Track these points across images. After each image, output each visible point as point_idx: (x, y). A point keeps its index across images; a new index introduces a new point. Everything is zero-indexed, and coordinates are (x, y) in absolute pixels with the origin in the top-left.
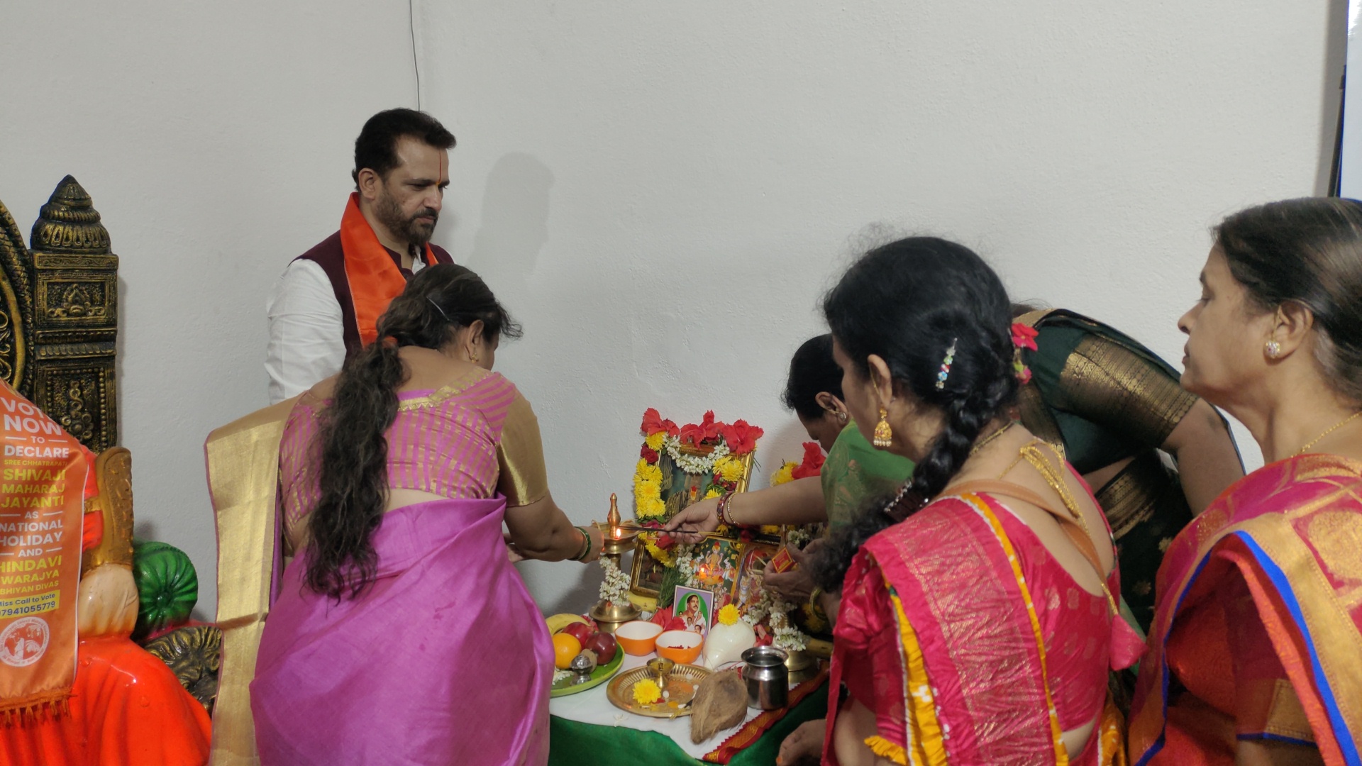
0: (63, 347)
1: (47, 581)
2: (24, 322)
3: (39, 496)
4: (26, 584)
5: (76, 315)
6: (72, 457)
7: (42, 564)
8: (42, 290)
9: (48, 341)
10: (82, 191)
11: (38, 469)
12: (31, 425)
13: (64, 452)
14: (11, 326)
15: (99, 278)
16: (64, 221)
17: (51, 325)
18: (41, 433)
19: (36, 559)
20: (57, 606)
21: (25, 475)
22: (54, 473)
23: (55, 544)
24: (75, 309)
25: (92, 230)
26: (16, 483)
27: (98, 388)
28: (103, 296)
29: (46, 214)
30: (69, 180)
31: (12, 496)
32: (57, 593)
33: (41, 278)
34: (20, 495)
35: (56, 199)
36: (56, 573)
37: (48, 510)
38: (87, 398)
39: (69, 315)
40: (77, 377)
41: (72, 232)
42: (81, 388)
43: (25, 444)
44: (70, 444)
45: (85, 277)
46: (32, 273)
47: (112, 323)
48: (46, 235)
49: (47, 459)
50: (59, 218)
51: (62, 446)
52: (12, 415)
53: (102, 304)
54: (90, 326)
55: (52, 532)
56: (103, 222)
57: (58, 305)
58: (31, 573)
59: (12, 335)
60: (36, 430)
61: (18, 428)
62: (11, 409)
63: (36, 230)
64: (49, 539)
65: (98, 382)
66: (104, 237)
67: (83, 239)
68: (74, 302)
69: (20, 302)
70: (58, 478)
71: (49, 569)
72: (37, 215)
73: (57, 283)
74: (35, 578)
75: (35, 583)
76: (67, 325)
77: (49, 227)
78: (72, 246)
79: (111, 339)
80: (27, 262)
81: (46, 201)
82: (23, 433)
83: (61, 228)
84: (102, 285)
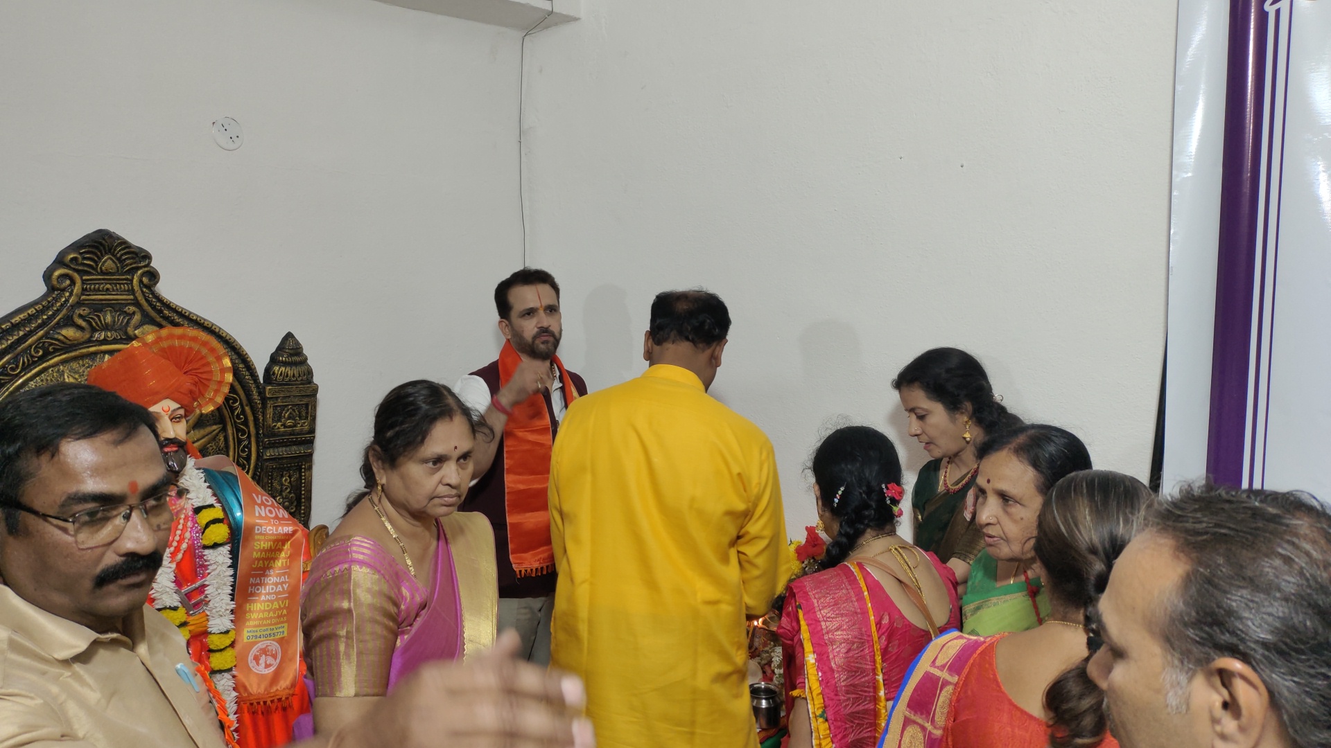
0: (280, 449)
1: (279, 617)
2: (257, 433)
3: (274, 559)
4: (266, 619)
5: (290, 427)
6: (295, 532)
7: (276, 605)
8: (270, 411)
9: (273, 445)
10: (297, 343)
11: (274, 541)
12: (271, 512)
13: (290, 529)
14: (249, 437)
15: (305, 401)
16: (285, 364)
17: (274, 435)
18: (276, 517)
19: (272, 602)
20: (286, 634)
21: (265, 545)
22: (283, 544)
23: (284, 592)
24: (289, 422)
25: (303, 368)
26: (261, 551)
27: (301, 476)
28: (307, 413)
29: (274, 360)
30: (289, 336)
31: (258, 559)
32: (286, 625)
33: (270, 403)
34: (263, 559)
35: (280, 348)
36: (285, 612)
37: (280, 569)
38: (294, 484)
39: (285, 427)
40: (288, 469)
41: (290, 370)
42: (290, 477)
43: (268, 524)
44: (294, 524)
45: (297, 401)
46: (264, 400)
47: (312, 431)
48: (274, 373)
49: (280, 534)
50: (282, 362)
51: (288, 525)
52: (260, 505)
53: (307, 418)
54: (298, 434)
55: (282, 583)
56: (309, 362)
57: (279, 420)
58: (269, 611)
59: (250, 443)
60: (273, 515)
61: (263, 515)
62: (259, 502)
63: (268, 370)
64: (280, 588)
65: (300, 472)
66: (310, 373)
67: (297, 375)
68: (289, 418)
69: (256, 420)
70: (286, 547)
71: (280, 608)
72: (268, 360)
73: (279, 406)
74: (271, 614)
75: (271, 618)
76: (284, 434)
77: (276, 368)
78: (290, 380)
79: (311, 442)
80: (261, 393)
81: (273, 350)
82: (266, 518)
83: (283, 369)
84: (307, 405)
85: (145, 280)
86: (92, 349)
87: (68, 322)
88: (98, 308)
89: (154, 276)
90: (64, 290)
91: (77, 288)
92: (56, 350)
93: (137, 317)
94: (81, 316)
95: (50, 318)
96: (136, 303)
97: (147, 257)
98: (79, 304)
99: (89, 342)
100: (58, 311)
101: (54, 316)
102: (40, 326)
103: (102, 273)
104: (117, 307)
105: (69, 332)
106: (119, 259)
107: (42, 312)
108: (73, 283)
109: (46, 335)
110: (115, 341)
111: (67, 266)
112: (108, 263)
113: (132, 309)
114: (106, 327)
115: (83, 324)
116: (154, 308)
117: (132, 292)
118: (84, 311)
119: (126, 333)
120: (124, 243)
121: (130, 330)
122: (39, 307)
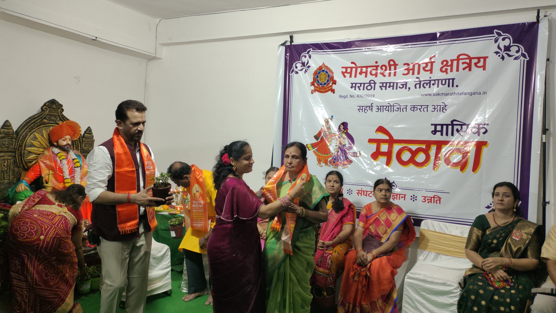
8: (84, 144)
10: (91, 129)
16: (88, 133)
25: (92, 135)
28: (92, 146)
29: (85, 132)
30: (89, 127)
33: (84, 142)
35: (87, 130)
41: (89, 135)
45: (89, 143)
57: (85, 147)
66: (93, 137)
68: (88, 146)
69: (81, 146)
73: (86, 143)
76: (86, 150)
77: (86, 134)
78: (89, 137)
80: (82, 140)
81: (85, 130)
84: (92, 144)
85: (61, 111)
86: (49, 125)
87: (45, 118)
88: (51, 115)
89: (63, 110)
90: (45, 111)
91: (48, 111)
92: (42, 124)
93: (58, 119)
94: (48, 117)
95: (42, 117)
96: (59, 116)
97: (62, 106)
98: (48, 114)
99: (49, 123)
100: (44, 115)
101: (43, 116)
102: (40, 118)
103: (53, 108)
104: (55, 116)
105: (45, 120)
106: (57, 106)
107: (40, 115)
108: (47, 110)
109: (41, 121)
110: (53, 124)
111: (46, 106)
112: (54, 106)
113: (58, 117)
114: (52, 120)
115: (48, 119)
116: (62, 117)
117: (58, 113)
118: (49, 116)
119: (56, 122)
120: (58, 102)
121: (57, 122)
122: (40, 114)
